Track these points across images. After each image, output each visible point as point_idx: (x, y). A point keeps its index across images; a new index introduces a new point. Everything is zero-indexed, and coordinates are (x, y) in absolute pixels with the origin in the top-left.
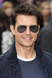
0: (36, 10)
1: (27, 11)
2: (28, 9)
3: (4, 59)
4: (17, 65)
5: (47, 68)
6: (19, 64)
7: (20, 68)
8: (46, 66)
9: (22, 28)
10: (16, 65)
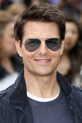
0: (57, 13)
1: (41, 15)
2: (43, 12)
3: (5, 98)
4: (26, 109)
5: (78, 113)
6: (30, 107)
7: (32, 114)
8: (77, 110)
9: (33, 44)
10: (24, 109)
